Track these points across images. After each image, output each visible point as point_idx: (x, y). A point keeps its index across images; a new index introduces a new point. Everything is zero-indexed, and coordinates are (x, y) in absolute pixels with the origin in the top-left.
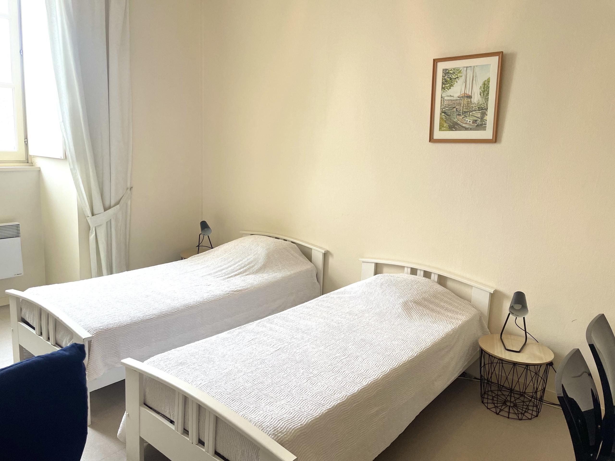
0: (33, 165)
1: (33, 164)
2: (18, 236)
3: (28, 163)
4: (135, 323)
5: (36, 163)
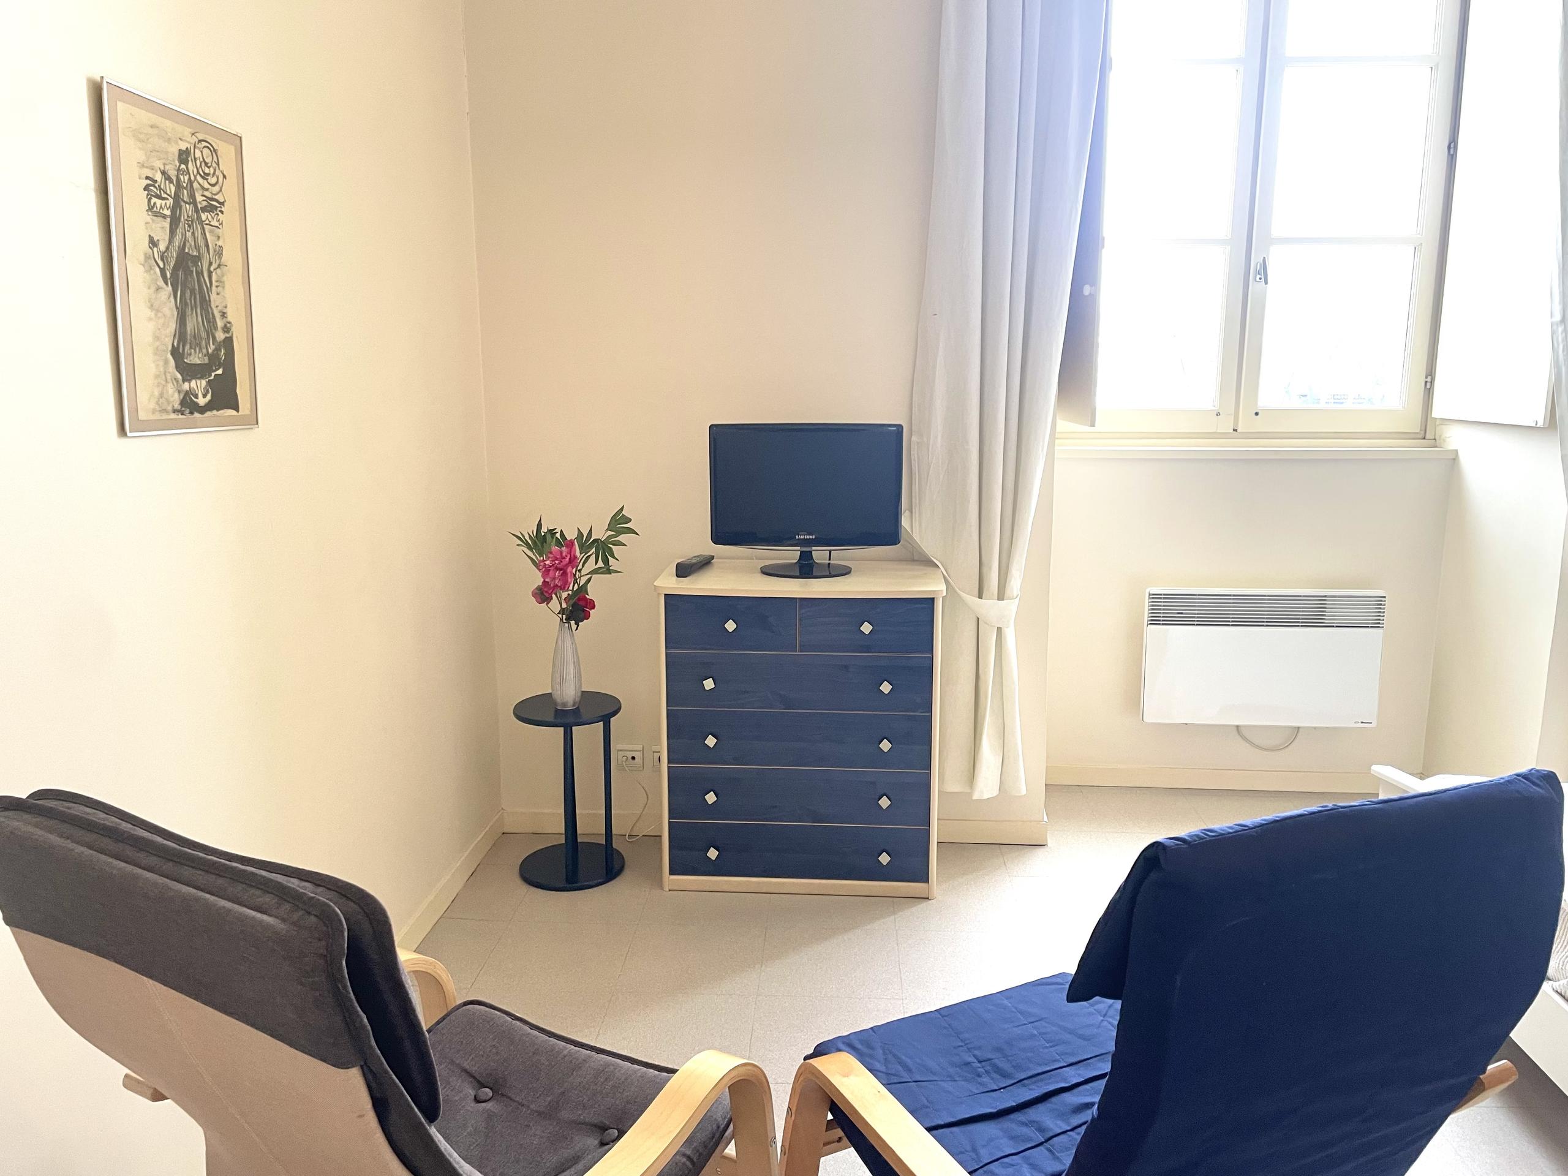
0: (1438, 445)
1: (1438, 442)
2: (1376, 625)
3: (1424, 438)
5: (1448, 440)
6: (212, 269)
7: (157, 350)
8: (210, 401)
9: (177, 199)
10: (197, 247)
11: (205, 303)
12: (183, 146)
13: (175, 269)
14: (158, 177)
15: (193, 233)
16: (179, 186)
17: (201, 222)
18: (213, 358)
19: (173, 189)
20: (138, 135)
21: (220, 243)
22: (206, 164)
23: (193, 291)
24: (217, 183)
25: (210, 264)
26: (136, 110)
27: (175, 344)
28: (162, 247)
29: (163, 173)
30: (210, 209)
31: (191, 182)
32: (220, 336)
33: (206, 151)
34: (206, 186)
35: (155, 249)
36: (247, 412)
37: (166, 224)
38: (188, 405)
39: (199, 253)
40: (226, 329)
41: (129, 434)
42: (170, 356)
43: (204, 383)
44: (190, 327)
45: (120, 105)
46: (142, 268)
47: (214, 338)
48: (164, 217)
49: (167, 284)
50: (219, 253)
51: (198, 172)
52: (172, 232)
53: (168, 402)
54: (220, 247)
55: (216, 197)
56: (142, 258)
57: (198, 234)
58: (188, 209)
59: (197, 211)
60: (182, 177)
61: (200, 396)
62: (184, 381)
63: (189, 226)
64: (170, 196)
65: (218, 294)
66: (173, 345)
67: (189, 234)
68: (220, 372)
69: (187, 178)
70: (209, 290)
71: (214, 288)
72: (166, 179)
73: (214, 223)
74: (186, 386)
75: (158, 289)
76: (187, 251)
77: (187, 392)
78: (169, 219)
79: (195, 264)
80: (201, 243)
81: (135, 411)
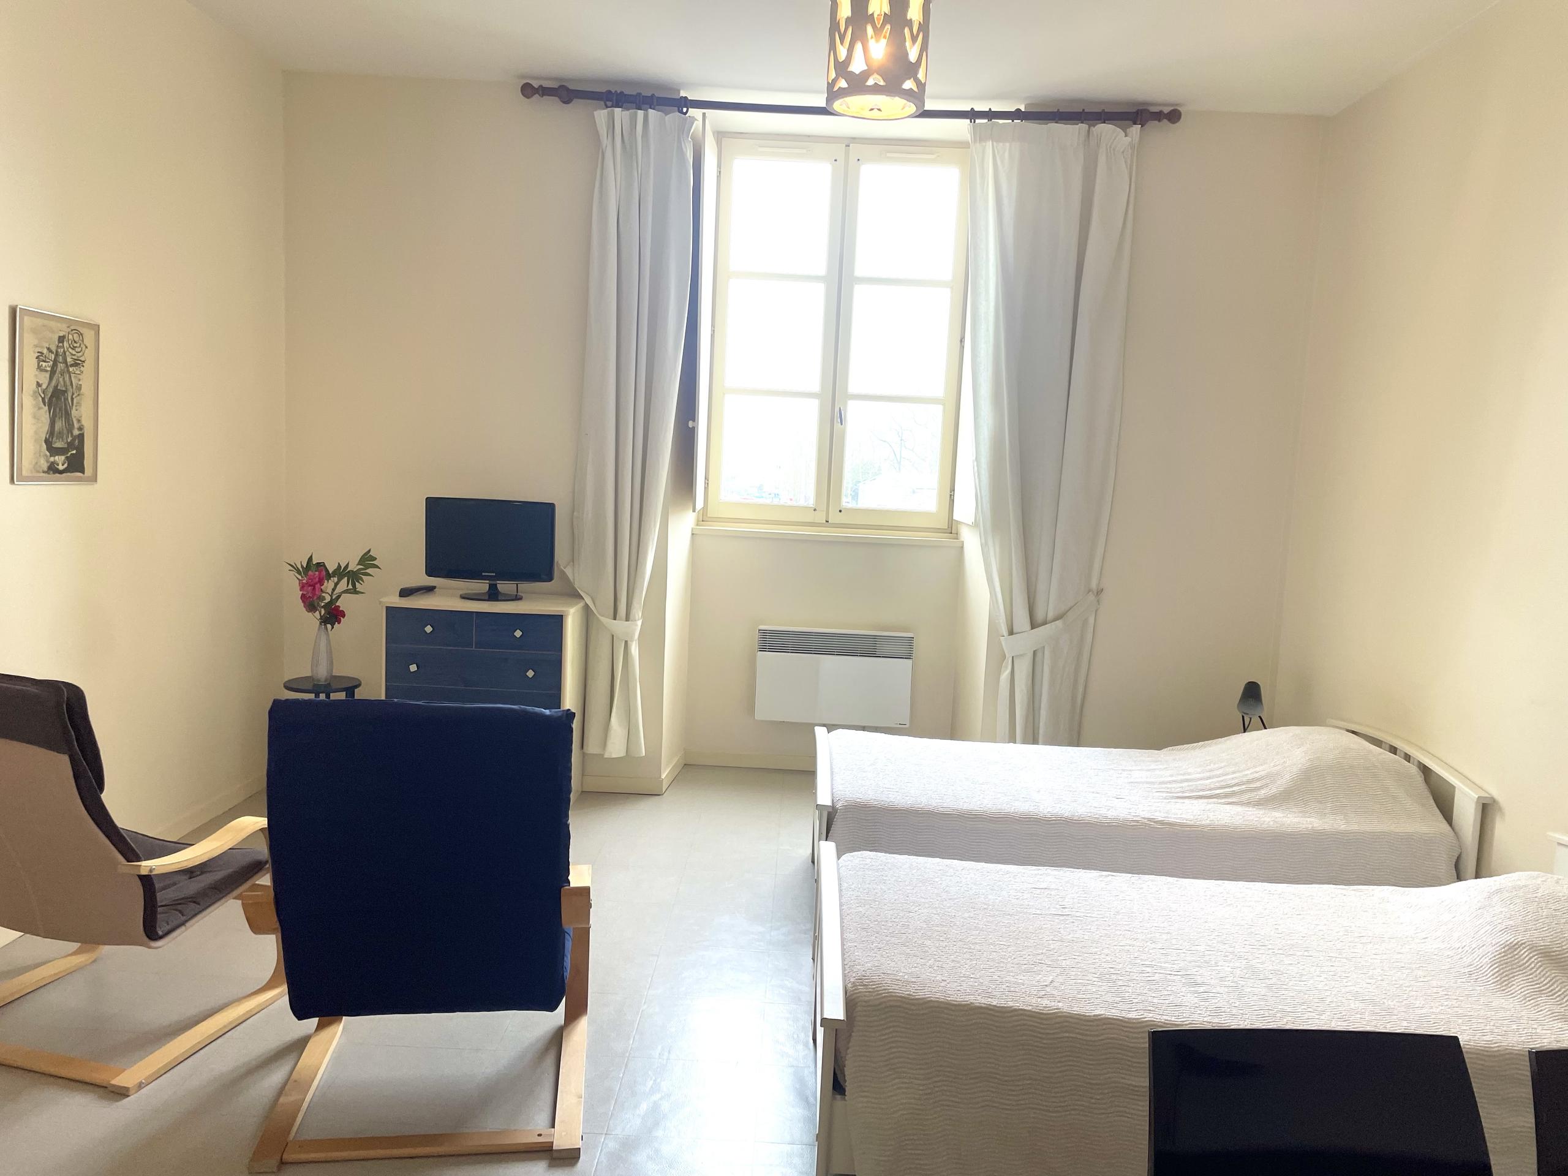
0: (957, 540)
1: (955, 536)
2: (908, 657)
4: (915, 811)
5: (961, 534)
6: (74, 396)
7: (36, 441)
8: (66, 468)
9: (55, 362)
10: (65, 385)
11: (68, 415)
12: (61, 334)
13: (50, 399)
14: (45, 351)
15: (64, 379)
16: (57, 355)
17: (69, 373)
18: (70, 445)
19: (53, 357)
20: (34, 331)
21: (80, 383)
22: (75, 342)
23: (60, 410)
24: (81, 350)
25: (73, 394)
26: (34, 319)
27: (47, 437)
28: (44, 387)
29: (48, 349)
30: (75, 365)
31: (64, 352)
32: (76, 432)
33: (75, 335)
34: (74, 353)
35: (40, 388)
36: (90, 475)
37: (48, 375)
38: (52, 469)
39: (66, 388)
40: (81, 429)
41: (16, 483)
42: (44, 444)
43: (63, 458)
44: (57, 428)
45: (26, 318)
46: (31, 398)
47: (72, 434)
48: (47, 371)
49: (45, 405)
50: (79, 388)
51: (70, 347)
52: (51, 378)
53: (40, 467)
54: (81, 385)
55: (80, 359)
56: (31, 393)
57: (67, 379)
58: (61, 366)
59: (67, 366)
60: (59, 350)
61: (60, 465)
62: (51, 456)
63: (61, 375)
64: (51, 360)
65: (77, 410)
66: (46, 438)
67: (61, 380)
68: (74, 452)
69: (62, 350)
70: (71, 408)
71: (74, 406)
72: (50, 352)
73: (78, 372)
74: (52, 459)
75: (40, 408)
76: (59, 388)
77: (52, 462)
78: (49, 372)
79: (64, 395)
80: (68, 383)
81: (20, 469)
